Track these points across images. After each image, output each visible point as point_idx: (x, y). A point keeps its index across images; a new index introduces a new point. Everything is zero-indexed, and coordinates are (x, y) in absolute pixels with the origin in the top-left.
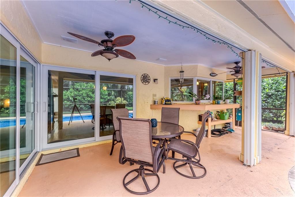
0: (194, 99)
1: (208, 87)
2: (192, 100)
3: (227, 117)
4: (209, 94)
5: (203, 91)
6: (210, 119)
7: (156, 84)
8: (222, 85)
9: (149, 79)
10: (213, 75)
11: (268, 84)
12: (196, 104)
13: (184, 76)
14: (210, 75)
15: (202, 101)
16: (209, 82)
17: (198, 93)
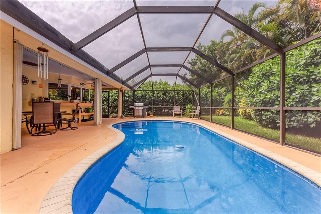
1: (79, 92)
2: (68, 100)
3: (91, 111)
4: (80, 96)
5: (75, 94)
6: (80, 111)
7: (34, 85)
8: (89, 91)
9: (27, 81)
10: (82, 84)
11: (115, 94)
12: (71, 102)
13: (62, 82)
14: (81, 84)
15: (75, 101)
16: (79, 89)
17: (72, 95)
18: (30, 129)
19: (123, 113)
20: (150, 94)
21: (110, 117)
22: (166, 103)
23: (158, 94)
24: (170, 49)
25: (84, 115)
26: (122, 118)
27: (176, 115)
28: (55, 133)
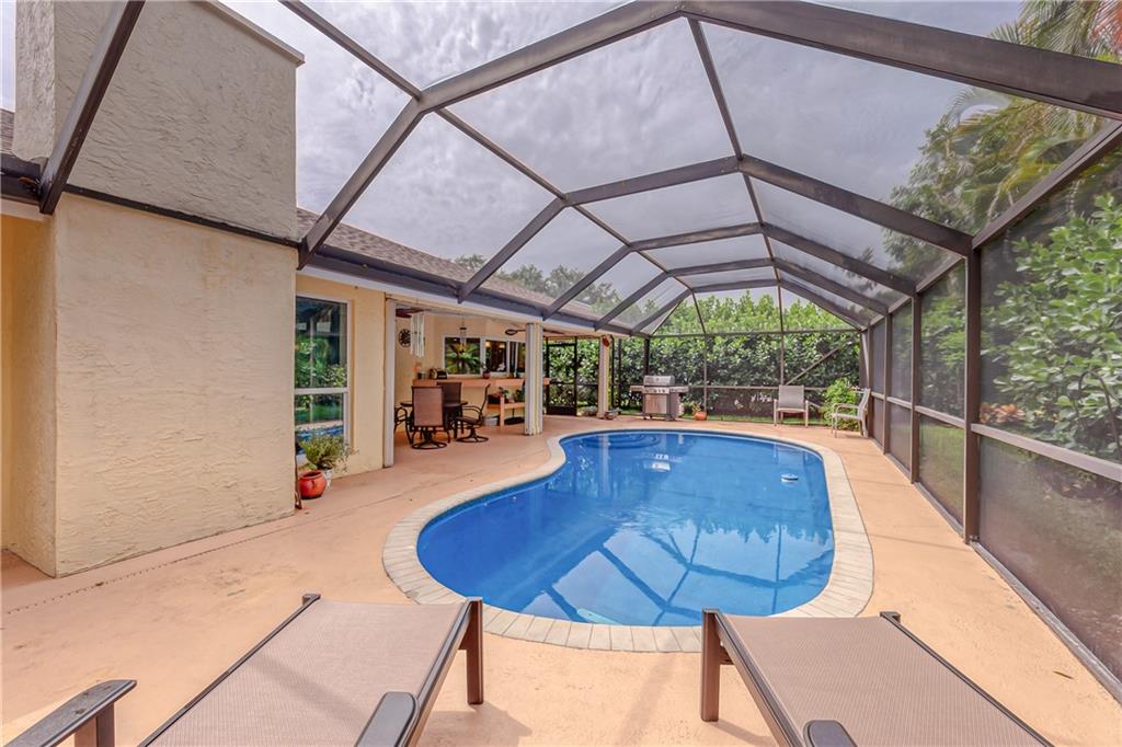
0: (482, 371)
1: (504, 351)
2: (478, 372)
4: (505, 361)
6: (502, 400)
10: (511, 332)
12: (484, 377)
13: (468, 333)
14: (507, 332)
15: (492, 374)
16: (505, 343)
17: (487, 360)
18: (411, 434)
19: (615, 403)
20: (701, 344)
21: (579, 414)
22: (758, 375)
23: (727, 343)
24: (693, 238)
25: (513, 410)
26: (608, 419)
27: (787, 416)
28: (445, 445)
